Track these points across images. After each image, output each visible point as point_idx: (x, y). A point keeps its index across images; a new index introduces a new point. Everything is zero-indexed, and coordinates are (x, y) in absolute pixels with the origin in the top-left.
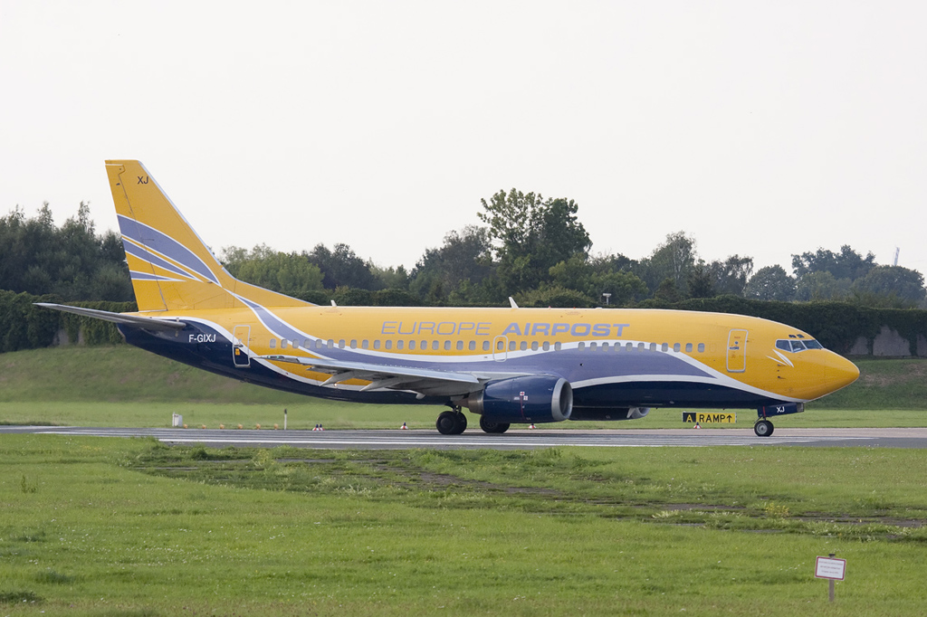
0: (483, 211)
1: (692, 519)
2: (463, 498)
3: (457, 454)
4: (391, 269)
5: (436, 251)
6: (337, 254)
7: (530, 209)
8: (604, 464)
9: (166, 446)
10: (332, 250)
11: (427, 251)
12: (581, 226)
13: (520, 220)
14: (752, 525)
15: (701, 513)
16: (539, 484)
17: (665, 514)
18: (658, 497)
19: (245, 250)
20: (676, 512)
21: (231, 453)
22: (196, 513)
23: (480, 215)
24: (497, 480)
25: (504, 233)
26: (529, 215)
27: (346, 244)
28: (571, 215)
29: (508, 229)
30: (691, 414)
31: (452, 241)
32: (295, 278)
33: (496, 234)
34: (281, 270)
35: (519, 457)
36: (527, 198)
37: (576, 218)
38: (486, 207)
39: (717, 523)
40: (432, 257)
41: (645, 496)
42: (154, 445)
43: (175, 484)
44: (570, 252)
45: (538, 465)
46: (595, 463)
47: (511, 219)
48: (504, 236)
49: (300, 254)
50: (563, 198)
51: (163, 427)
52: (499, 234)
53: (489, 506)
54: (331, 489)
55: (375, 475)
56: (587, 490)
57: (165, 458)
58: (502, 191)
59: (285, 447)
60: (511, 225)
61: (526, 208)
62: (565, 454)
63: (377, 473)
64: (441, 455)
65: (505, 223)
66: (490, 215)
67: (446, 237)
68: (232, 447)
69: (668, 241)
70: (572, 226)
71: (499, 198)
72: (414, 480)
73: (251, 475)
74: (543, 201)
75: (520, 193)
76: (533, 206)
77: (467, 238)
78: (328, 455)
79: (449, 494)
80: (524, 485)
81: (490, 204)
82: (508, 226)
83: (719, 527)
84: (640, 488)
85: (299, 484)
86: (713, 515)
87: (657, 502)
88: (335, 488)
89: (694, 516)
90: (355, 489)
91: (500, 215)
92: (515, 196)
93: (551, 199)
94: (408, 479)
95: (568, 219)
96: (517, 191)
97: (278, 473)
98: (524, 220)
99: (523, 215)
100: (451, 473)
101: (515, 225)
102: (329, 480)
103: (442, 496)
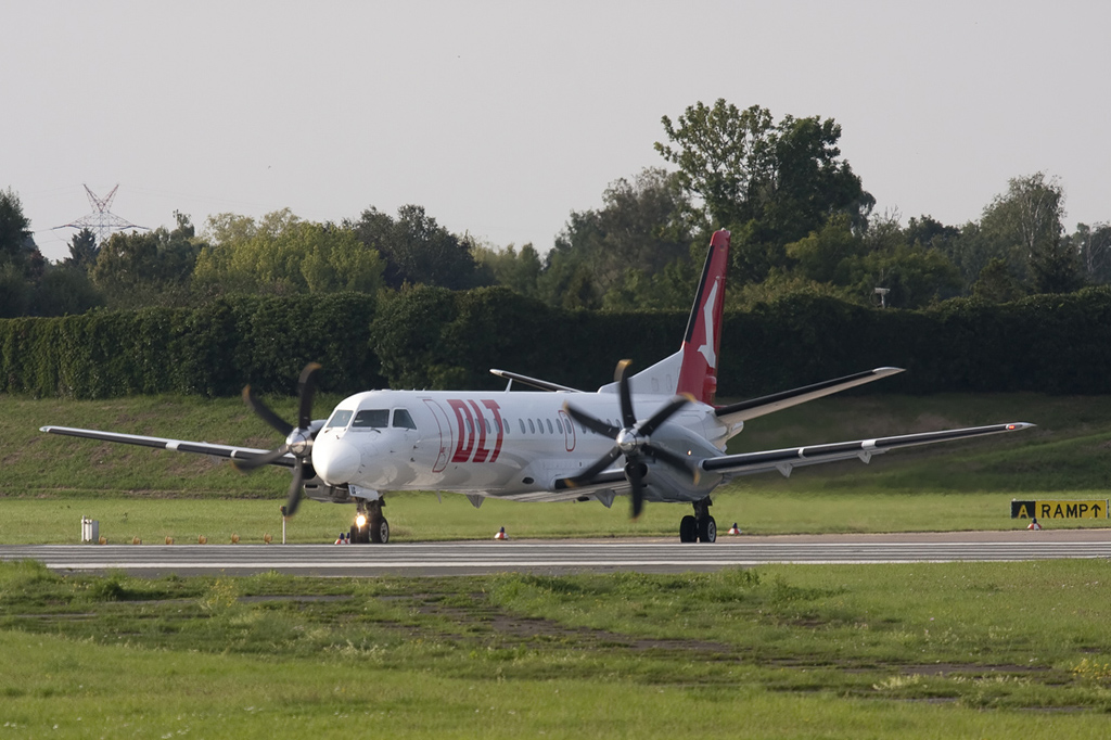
0: (665, 140)
1: (942, 691)
2: (548, 661)
3: (571, 581)
4: (510, 248)
5: (590, 214)
6: (404, 224)
7: (749, 136)
8: (830, 594)
9: (55, 576)
10: (396, 218)
11: (575, 216)
12: (846, 167)
13: (732, 158)
14: (1043, 701)
15: (961, 680)
16: (695, 633)
17: (896, 682)
18: (900, 653)
19: (250, 221)
20: (916, 679)
21: (168, 586)
22: (48, 694)
23: (659, 147)
24: (627, 626)
25: (703, 181)
26: (748, 149)
27: (417, 205)
28: (827, 146)
29: (711, 174)
30: (1026, 503)
31: (620, 198)
32: (333, 271)
33: (688, 182)
34: (308, 257)
35: (686, 584)
36: (745, 116)
37: (836, 152)
38: (671, 132)
39: (979, 697)
40: (584, 226)
41: (877, 651)
42: (33, 574)
43: (36, 644)
44: (823, 214)
45: (713, 599)
46: (814, 594)
47: (715, 155)
48: (702, 186)
49: (339, 224)
50: (813, 116)
51: (63, 542)
52: (694, 182)
53: (587, 673)
54: (318, 646)
55: (410, 622)
56: (779, 643)
57: (47, 597)
58: (700, 104)
59: (269, 574)
60: (715, 167)
61: (743, 135)
62: (767, 580)
63: (416, 619)
64: (539, 584)
65: (704, 164)
66: (677, 148)
67: (607, 191)
68: (176, 576)
69: (1012, 190)
70: (829, 169)
71: (697, 116)
72: (475, 630)
73: (184, 625)
74: (775, 123)
75: (733, 108)
76: (755, 131)
77: (646, 192)
78: (344, 588)
79: (523, 654)
80: (669, 634)
81: (677, 127)
82: (709, 167)
83: (984, 703)
84: (875, 637)
85: (262, 640)
86: (980, 683)
87: (895, 661)
88: (324, 645)
89: (947, 686)
90: (358, 647)
91: (694, 148)
92: (724, 113)
93: (789, 118)
94: (465, 629)
95: (822, 155)
96: (727, 105)
97: (235, 621)
98: (738, 158)
99: (737, 148)
100: (549, 615)
101: (722, 167)
102: (318, 633)
103: (509, 658)
